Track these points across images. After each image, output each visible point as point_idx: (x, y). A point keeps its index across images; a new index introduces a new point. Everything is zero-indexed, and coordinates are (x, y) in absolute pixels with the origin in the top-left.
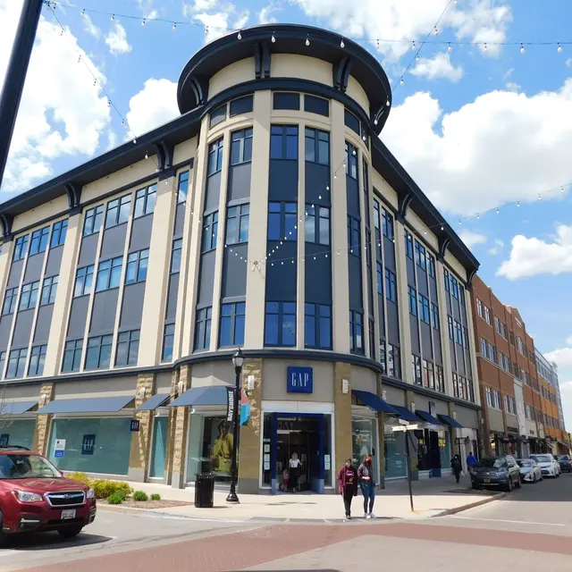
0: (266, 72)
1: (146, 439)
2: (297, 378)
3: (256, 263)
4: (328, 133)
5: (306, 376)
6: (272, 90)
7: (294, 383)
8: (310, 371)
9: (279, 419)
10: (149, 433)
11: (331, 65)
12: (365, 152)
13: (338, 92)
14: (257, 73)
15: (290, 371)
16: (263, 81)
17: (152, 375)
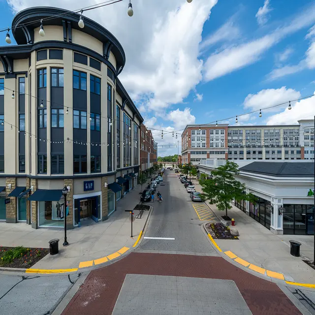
0: (69, 39)
1: (15, 206)
2: (88, 185)
3: (68, 139)
4: (100, 79)
5: (91, 184)
6: (73, 50)
7: (87, 187)
8: (93, 182)
9: (80, 201)
10: (16, 203)
11: (102, 44)
12: (114, 87)
13: (105, 59)
14: (64, 38)
15: (85, 183)
16: (68, 43)
17: (15, 178)
